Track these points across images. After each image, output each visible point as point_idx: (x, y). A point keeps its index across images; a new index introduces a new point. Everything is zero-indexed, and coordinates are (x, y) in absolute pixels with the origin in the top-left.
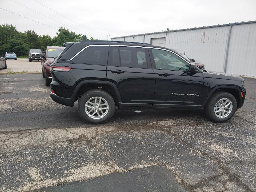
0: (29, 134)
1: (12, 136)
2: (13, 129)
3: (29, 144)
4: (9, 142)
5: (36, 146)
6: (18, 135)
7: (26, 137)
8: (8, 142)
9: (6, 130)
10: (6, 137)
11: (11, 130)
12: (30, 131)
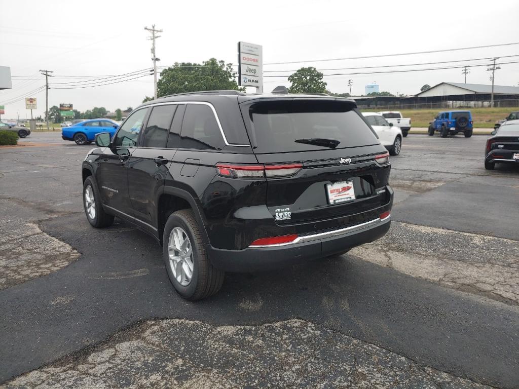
0: (457, 280)
1: (488, 288)
2: (482, 300)
3: (468, 266)
4: (497, 279)
5: (459, 261)
6: (478, 285)
7: (466, 277)
8: (500, 280)
9: (498, 304)
10: (502, 288)
11: (488, 300)
12: (451, 284)
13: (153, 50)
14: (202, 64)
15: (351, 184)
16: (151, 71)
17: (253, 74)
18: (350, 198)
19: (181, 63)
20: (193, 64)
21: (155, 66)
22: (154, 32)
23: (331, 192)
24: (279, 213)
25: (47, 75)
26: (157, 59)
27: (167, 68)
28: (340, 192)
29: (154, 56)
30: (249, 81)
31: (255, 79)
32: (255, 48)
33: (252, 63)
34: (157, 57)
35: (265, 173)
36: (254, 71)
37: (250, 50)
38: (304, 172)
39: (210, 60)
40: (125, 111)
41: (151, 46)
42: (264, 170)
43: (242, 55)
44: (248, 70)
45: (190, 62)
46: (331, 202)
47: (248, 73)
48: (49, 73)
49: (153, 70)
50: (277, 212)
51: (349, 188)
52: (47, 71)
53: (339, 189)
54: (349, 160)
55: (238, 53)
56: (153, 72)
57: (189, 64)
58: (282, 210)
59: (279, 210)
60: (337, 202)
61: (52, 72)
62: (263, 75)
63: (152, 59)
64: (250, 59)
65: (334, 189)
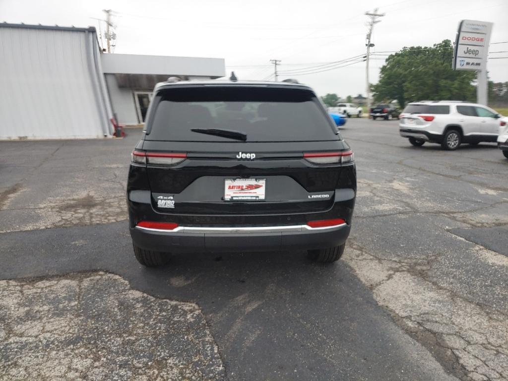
0: (428, 324)
1: (457, 345)
3: (479, 313)
4: (493, 339)
5: (477, 305)
6: (447, 337)
7: (449, 324)
8: (492, 343)
10: (476, 352)
12: (413, 325)
13: (369, 37)
14: (433, 47)
15: (262, 183)
16: (364, 57)
17: (473, 56)
18: (258, 197)
19: (410, 47)
20: (423, 47)
21: (368, 52)
22: (374, 16)
23: (230, 188)
24: (162, 200)
25: (276, 64)
26: (372, 45)
27: (394, 54)
28: (242, 189)
29: (369, 42)
30: (468, 64)
31: (476, 61)
32: (483, 26)
33: (475, 43)
34: (372, 42)
35: (147, 160)
36: (476, 53)
37: (474, 29)
38: (188, 163)
39: (443, 42)
40: (356, 98)
41: (368, 32)
42: (146, 156)
43: (462, 35)
44: (468, 51)
45: (420, 46)
46: (227, 198)
47: (467, 55)
48: (277, 62)
49: (365, 57)
50: (160, 199)
51: (257, 187)
52: (276, 61)
53: (243, 186)
54: (253, 156)
55: (457, 33)
56: (366, 59)
57: (419, 48)
58: (165, 198)
59: (162, 197)
60: (234, 198)
61: (280, 61)
62: (489, 57)
63: (366, 45)
64: (472, 39)
65: (234, 185)
